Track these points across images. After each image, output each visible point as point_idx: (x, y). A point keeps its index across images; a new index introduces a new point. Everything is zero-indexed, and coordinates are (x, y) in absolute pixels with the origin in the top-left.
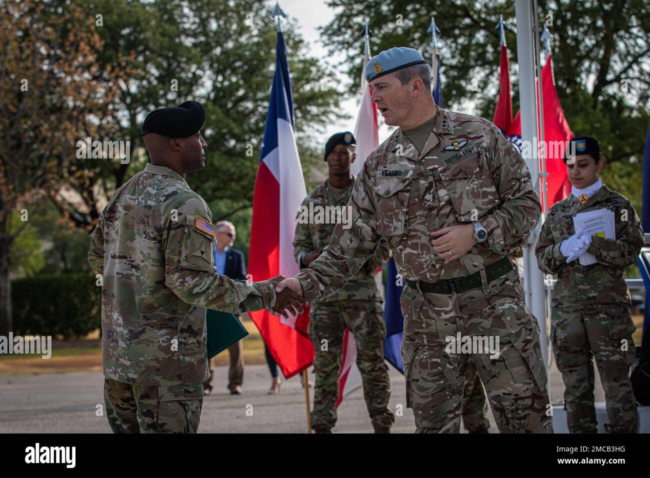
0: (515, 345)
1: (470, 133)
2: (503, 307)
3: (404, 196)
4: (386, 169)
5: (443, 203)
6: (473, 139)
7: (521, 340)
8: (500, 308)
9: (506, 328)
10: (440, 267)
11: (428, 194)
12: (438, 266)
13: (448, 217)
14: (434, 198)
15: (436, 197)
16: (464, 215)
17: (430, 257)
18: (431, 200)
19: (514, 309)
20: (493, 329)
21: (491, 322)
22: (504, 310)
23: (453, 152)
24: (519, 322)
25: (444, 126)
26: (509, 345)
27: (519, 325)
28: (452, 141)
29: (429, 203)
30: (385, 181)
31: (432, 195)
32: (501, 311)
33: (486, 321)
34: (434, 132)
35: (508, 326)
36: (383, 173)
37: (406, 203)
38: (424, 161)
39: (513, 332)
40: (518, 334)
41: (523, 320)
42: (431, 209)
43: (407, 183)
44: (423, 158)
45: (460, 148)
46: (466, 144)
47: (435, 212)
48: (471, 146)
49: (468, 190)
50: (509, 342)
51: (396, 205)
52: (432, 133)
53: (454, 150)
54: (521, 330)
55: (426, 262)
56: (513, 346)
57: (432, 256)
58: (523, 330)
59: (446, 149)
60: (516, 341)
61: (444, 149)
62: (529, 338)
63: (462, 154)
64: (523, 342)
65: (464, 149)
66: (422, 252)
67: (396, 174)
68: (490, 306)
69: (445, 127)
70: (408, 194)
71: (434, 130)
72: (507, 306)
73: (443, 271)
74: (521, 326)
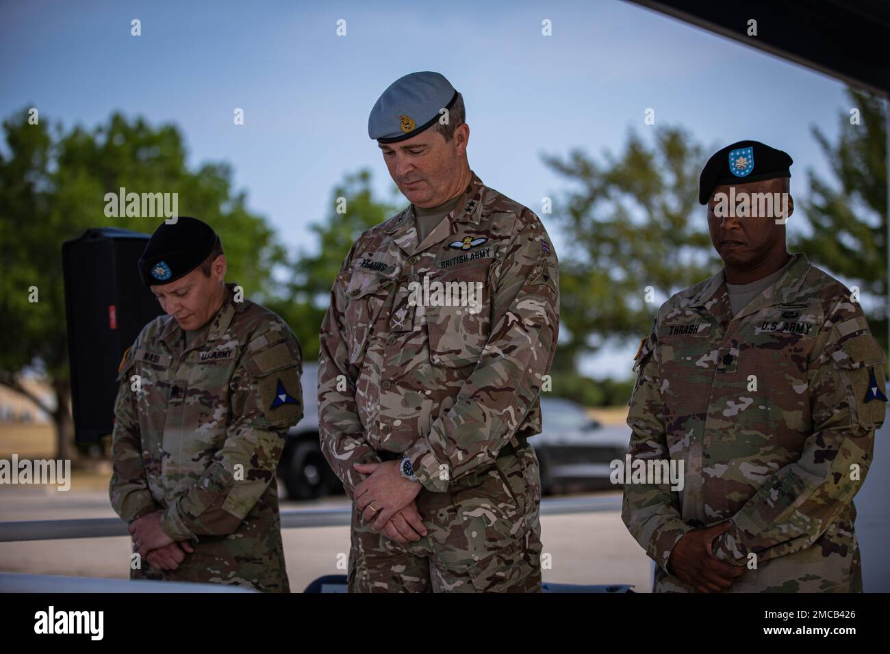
0: (473, 580)
1: (495, 229)
2: (471, 514)
3: (376, 304)
4: (371, 258)
5: (417, 328)
6: (495, 238)
7: (486, 574)
8: (465, 513)
9: (467, 549)
10: (384, 428)
11: (401, 309)
12: (382, 426)
13: (418, 353)
14: (407, 316)
15: (411, 316)
16: (440, 354)
17: (376, 409)
18: (403, 319)
19: (489, 521)
20: (448, 546)
21: (448, 534)
22: (470, 519)
23: (459, 251)
24: (491, 545)
25: (469, 210)
26: (465, 578)
27: (489, 549)
28: (466, 235)
29: (399, 324)
30: (361, 275)
31: (406, 311)
32: (465, 519)
33: (441, 529)
34: (449, 218)
35: (470, 547)
36: (364, 263)
37: (375, 316)
38: (418, 258)
39: (476, 558)
40: (483, 564)
41: (499, 543)
42: (399, 333)
43: (386, 284)
44: (419, 254)
45: (472, 247)
46: (482, 243)
47: (402, 339)
48: (487, 248)
49: (459, 316)
50: (467, 574)
51: (362, 315)
52: (446, 218)
53: (461, 248)
54: (489, 559)
55: (371, 413)
56: (470, 582)
57: (378, 407)
58: (495, 559)
59: (452, 245)
60: (477, 574)
61: (449, 246)
62: (500, 574)
63: (469, 257)
64: (488, 579)
65: (476, 250)
66: (369, 397)
67: (379, 267)
68: (451, 507)
69: (468, 213)
70: (382, 302)
71: (452, 214)
72: (477, 513)
73: (389, 435)
74: (492, 552)
